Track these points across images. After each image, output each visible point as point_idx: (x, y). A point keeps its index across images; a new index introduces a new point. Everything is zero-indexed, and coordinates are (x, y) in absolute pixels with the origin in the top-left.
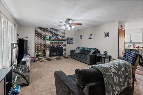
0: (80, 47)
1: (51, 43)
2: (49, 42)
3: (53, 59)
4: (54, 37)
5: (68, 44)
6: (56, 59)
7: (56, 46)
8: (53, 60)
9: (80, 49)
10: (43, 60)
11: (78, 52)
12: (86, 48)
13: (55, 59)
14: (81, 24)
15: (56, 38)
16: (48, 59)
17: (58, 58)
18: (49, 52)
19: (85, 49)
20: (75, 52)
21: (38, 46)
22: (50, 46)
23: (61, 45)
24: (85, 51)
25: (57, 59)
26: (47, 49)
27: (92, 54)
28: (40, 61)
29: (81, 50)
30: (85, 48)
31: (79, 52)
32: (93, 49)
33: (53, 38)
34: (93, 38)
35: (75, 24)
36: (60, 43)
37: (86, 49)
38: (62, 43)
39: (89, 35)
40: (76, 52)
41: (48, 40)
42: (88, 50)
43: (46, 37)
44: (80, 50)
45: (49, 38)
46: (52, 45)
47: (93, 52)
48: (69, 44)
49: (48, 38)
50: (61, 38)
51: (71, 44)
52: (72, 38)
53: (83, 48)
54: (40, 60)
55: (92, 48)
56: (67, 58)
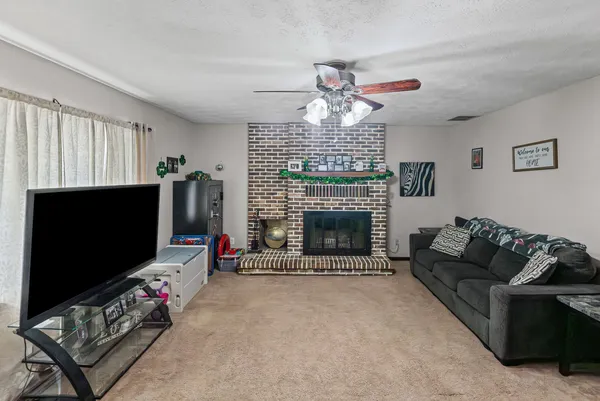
0: (468, 217)
1: (309, 191)
2: (300, 189)
3: (316, 270)
4: (326, 163)
5: (402, 194)
6: (326, 273)
7: (332, 204)
8: (312, 273)
9: (468, 227)
10: (267, 269)
11: (452, 244)
12: (501, 231)
13: (323, 270)
14: (414, 85)
15: (338, 168)
16: (291, 269)
17: (337, 269)
18: (299, 233)
19: (495, 236)
20: (434, 246)
21: (261, 202)
22: (307, 204)
23: (359, 204)
24: (495, 248)
25: (331, 270)
26: (292, 221)
27: (533, 282)
28: (257, 272)
29: (472, 238)
30: (499, 227)
31: (461, 248)
32: (546, 247)
33: (322, 168)
34: (556, 166)
35: (372, 86)
36: (354, 192)
37: (505, 240)
38: (367, 192)
39: (528, 149)
40: (441, 244)
41: (296, 176)
42: (511, 244)
43: (289, 163)
44: (464, 235)
45: (300, 169)
46: (314, 203)
47: (537, 274)
48: (411, 195)
49: (296, 170)
50: (359, 167)
51: (419, 194)
52: (427, 164)
53: (483, 225)
54: (253, 268)
55: (543, 238)
56: (387, 270)
